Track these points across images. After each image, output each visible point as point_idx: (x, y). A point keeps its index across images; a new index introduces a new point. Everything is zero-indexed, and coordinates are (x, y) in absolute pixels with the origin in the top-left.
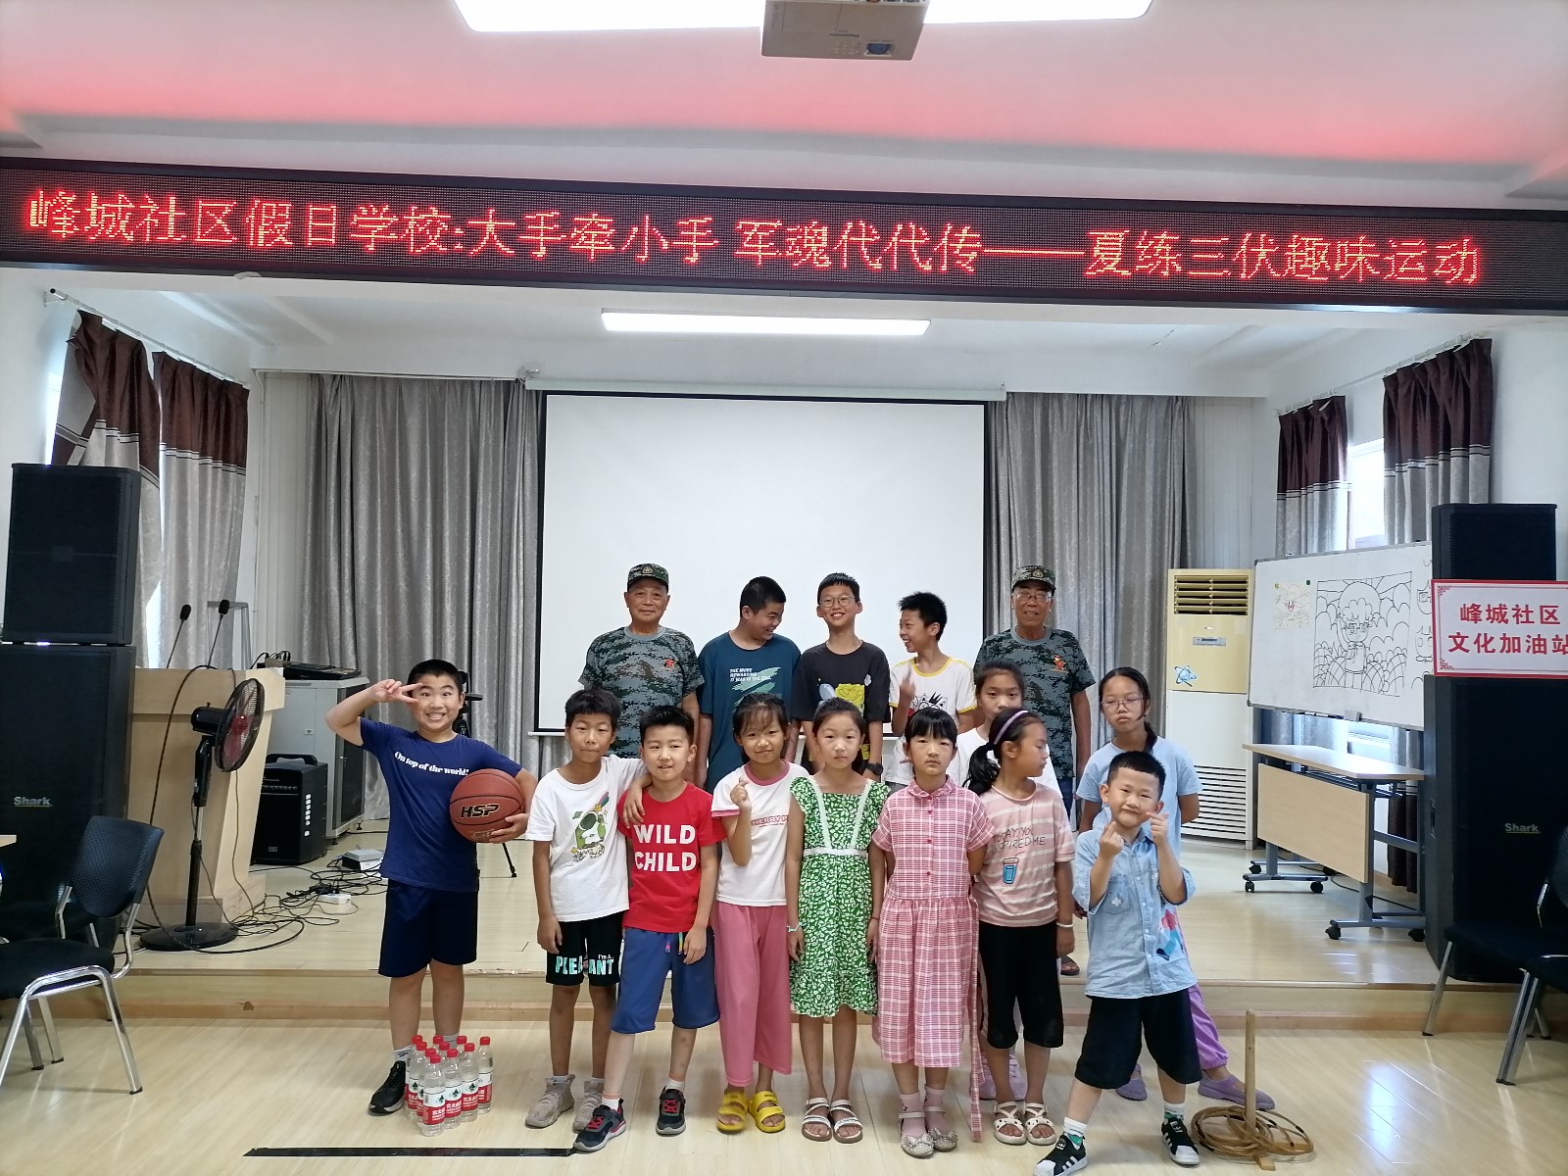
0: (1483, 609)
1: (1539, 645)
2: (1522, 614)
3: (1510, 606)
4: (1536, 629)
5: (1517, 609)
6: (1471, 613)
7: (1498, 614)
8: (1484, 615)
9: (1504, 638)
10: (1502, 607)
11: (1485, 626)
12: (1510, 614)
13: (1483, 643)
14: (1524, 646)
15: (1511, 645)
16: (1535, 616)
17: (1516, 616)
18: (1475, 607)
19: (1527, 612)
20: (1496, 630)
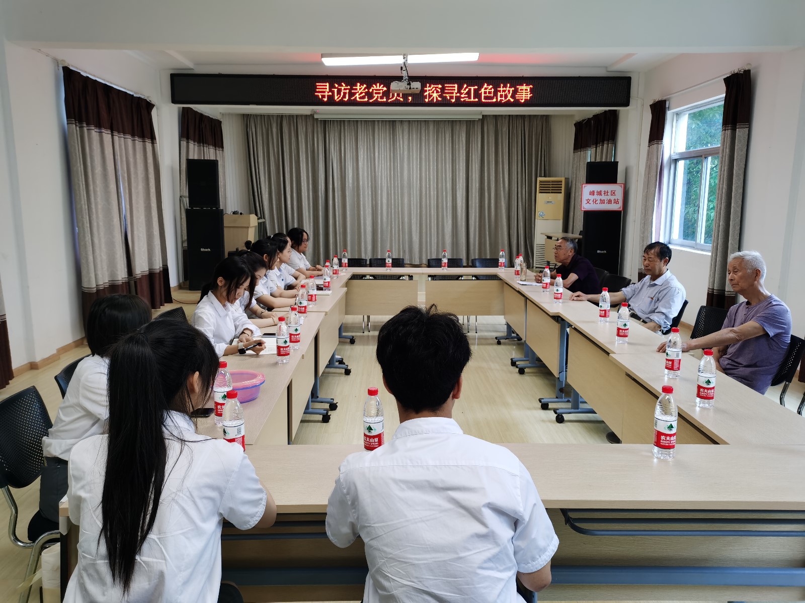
0: (596, 192)
1: (610, 202)
2: (606, 193)
3: (603, 191)
4: (610, 197)
5: (605, 191)
6: (592, 193)
7: (600, 193)
8: (596, 193)
9: (601, 200)
10: (601, 191)
11: (596, 197)
12: (603, 193)
13: (595, 201)
14: (606, 202)
15: (602, 202)
16: (609, 194)
17: (604, 193)
18: (594, 191)
19: (607, 192)
20: (598, 198)
